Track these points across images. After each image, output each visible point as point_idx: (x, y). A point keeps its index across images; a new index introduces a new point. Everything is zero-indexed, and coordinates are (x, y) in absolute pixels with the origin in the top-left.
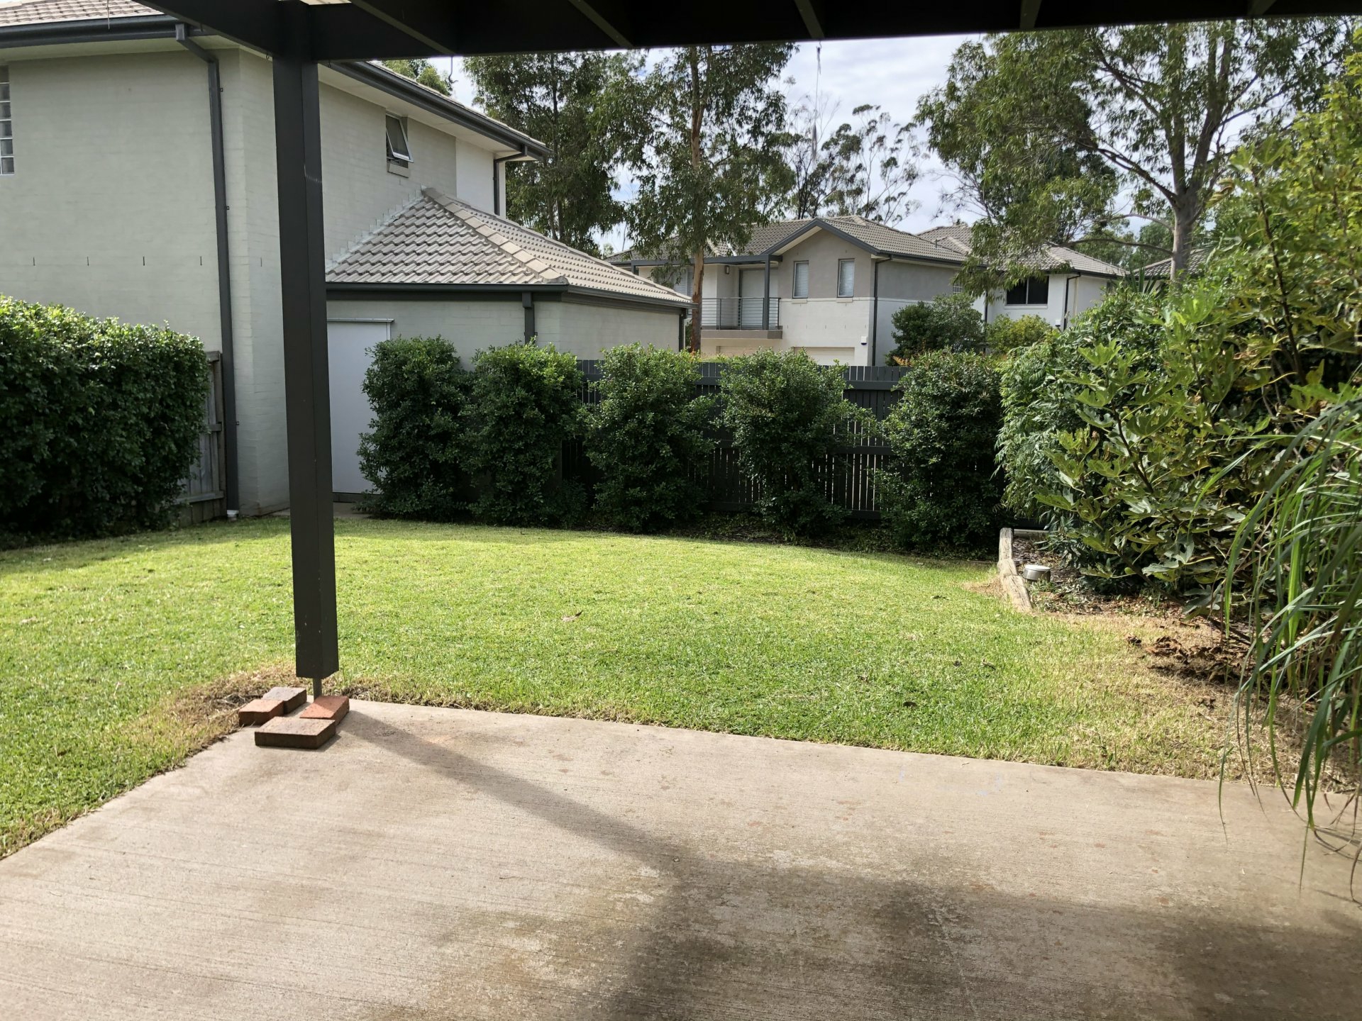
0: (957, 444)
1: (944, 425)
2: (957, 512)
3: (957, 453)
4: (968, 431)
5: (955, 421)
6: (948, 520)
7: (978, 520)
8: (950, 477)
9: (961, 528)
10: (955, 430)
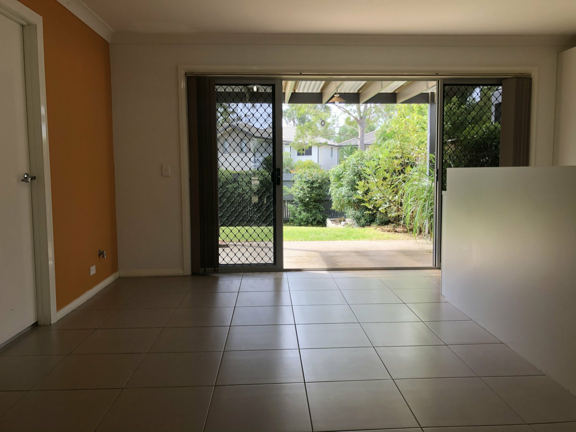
0: (313, 195)
1: (309, 189)
2: (313, 215)
3: (313, 198)
4: (316, 191)
5: (312, 188)
6: (311, 218)
7: (320, 217)
8: (311, 205)
9: (315, 220)
10: (312, 191)
